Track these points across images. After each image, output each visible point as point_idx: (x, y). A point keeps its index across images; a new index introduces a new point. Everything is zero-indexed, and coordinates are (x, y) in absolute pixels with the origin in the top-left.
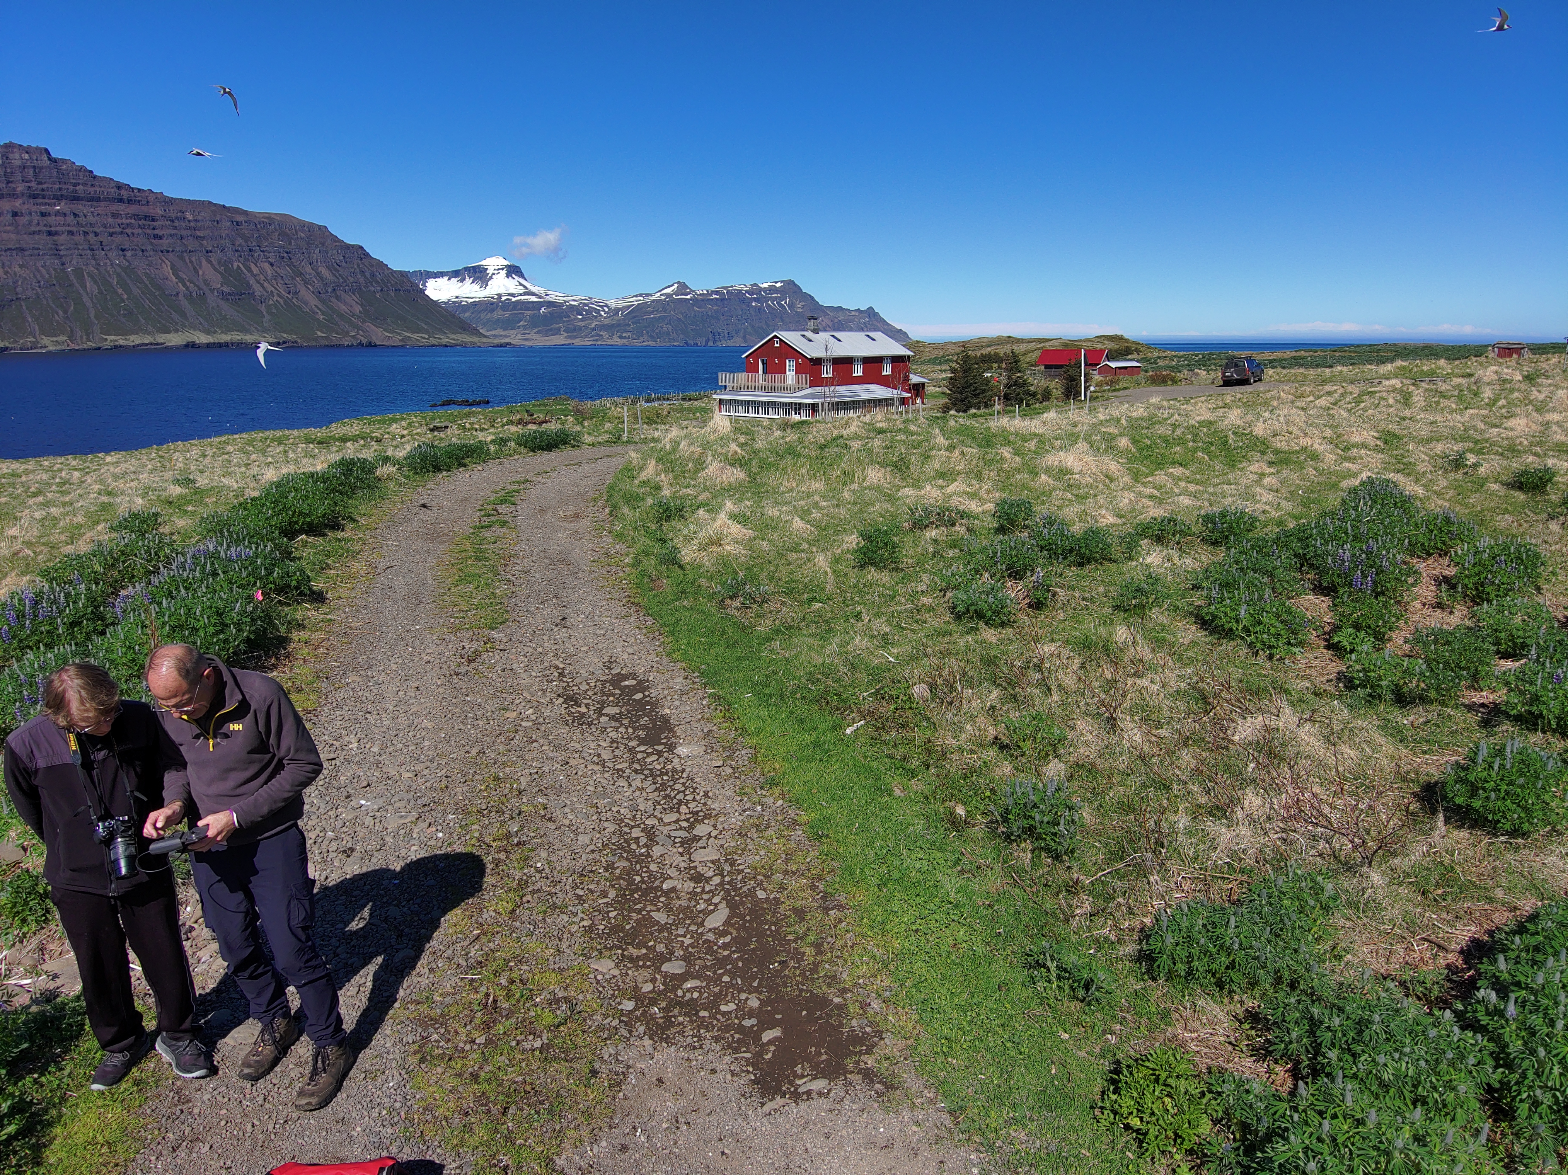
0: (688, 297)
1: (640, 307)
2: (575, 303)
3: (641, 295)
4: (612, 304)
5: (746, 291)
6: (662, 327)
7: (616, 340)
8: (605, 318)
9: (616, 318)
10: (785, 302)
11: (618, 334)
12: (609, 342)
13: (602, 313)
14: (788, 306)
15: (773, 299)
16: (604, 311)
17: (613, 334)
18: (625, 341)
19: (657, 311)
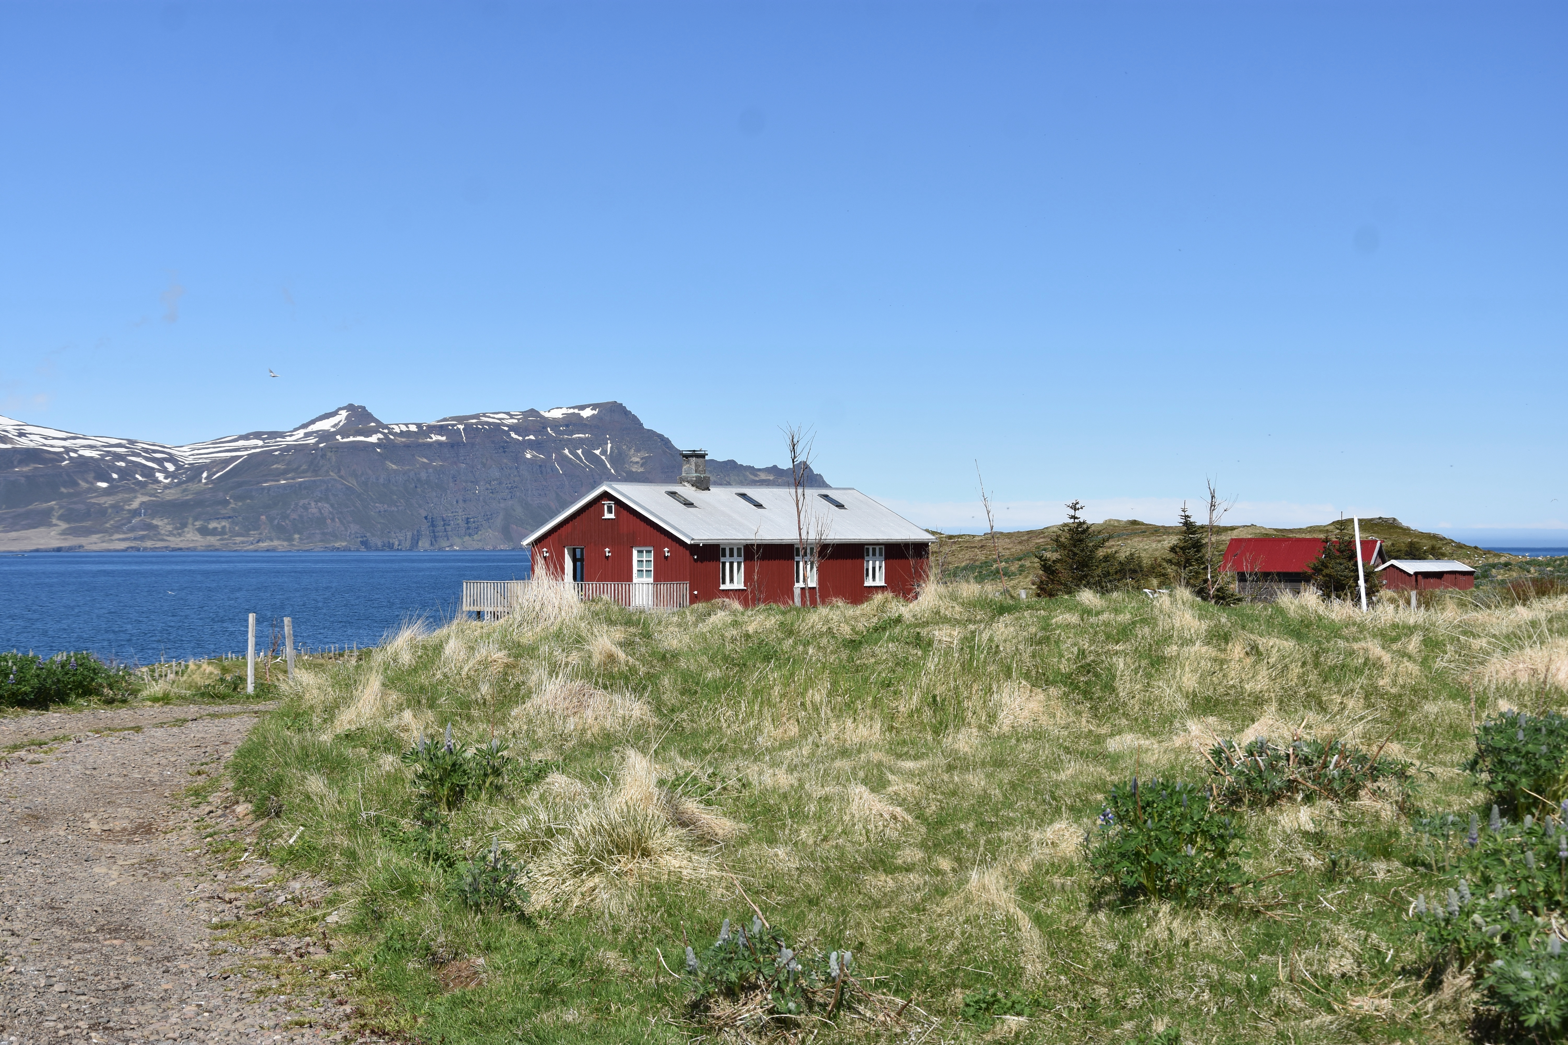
0: (373, 439)
1: (255, 463)
2: (94, 454)
3: (257, 435)
4: (187, 455)
5: (512, 428)
6: (305, 508)
7: (191, 538)
8: (166, 487)
9: (193, 487)
10: (604, 452)
11: (198, 524)
12: (175, 542)
13: (160, 476)
14: (611, 459)
15: (574, 445)
16: (164, 470)
17: (184, 525)
18: (212, 540)
19: (295, 470)
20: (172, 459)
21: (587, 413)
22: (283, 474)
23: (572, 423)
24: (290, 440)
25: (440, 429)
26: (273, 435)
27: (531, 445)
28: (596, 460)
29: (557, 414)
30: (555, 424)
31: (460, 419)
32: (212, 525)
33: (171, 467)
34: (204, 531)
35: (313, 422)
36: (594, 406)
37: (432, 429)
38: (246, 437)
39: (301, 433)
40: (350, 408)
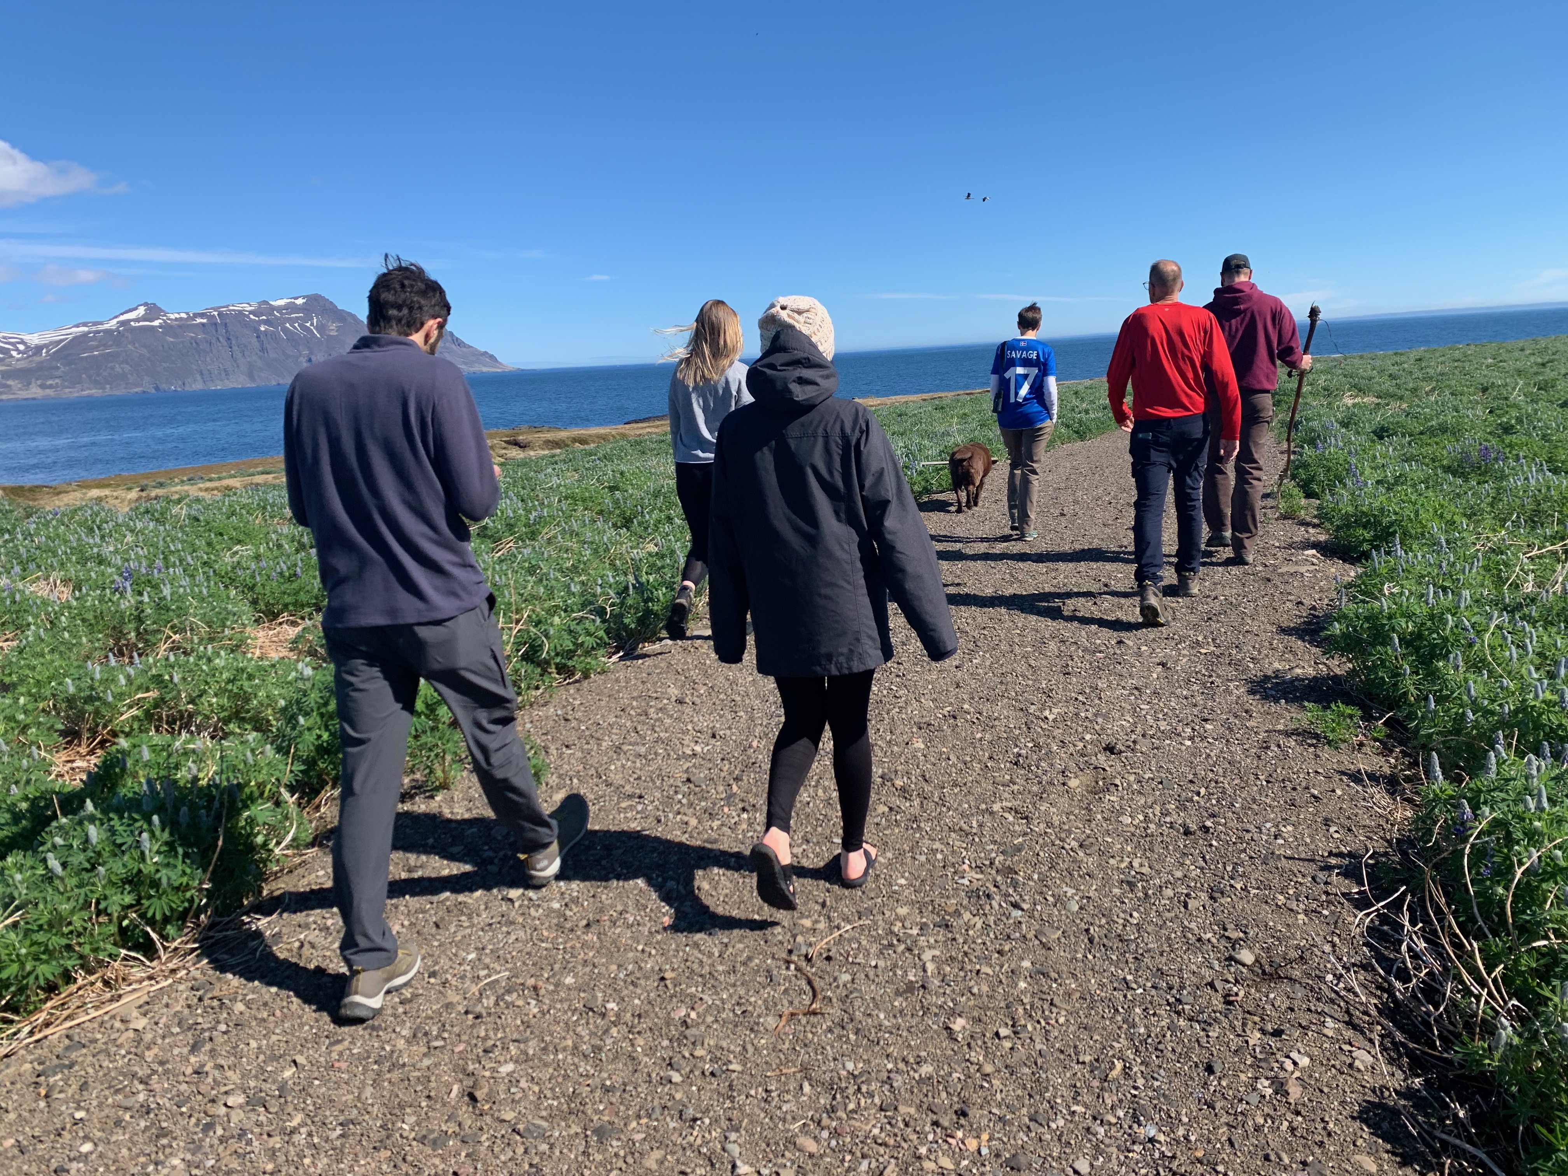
0: (156, 323)
1: (79, 342)
3: (83, 324)
4: (33, 339)
5: (251, 312)
6: (112, 368)
7: (35, 391)
8: (18, 360)
9: (37, 359)
10: (312, 324)
11: (39, 382)
12: (23, 394)
13: (14, 353)
14: (317, 328)
15: (292, 321)
16: (17, 350)
17: (29, 384)
18: (50, 392)
19: (104, 345)
20: (22, 342)
21: (300, 301)
22: (96, 348)
23: (291, 308)
24: (106, 326)
25: (202, 315)
26: (95, 324)
27: (265, 322)
28: (308, 330)
29: (281, 303)
30: (279, 309)
31: (215, 309)
32: (49, 382)
33: (21, 347)
34: (43, 386)
35: (122, 314)
36: (304, 297)
37: (196, 315)
38: (77, 326)
39: (115, 321)
40: (145, 304)
